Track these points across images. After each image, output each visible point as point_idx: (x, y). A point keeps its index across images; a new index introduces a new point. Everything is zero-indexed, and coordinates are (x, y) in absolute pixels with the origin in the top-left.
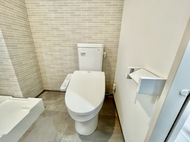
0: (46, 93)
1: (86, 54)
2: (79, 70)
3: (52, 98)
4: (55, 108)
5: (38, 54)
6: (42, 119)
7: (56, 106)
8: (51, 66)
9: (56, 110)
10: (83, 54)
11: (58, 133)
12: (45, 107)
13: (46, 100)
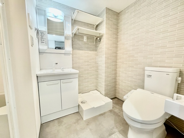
0: (116, 99)
1: (152, 76)
2: (144, 89)
3: (119, 105)
4: (118, 112)
5: (117, 72)
6: (110, 113)
7: (119, 111)
8: (124, 81)
9: (119, 114)
10: (150, 76)
11: (115, 127)
12: (113, 108)
13: (115, 104)
